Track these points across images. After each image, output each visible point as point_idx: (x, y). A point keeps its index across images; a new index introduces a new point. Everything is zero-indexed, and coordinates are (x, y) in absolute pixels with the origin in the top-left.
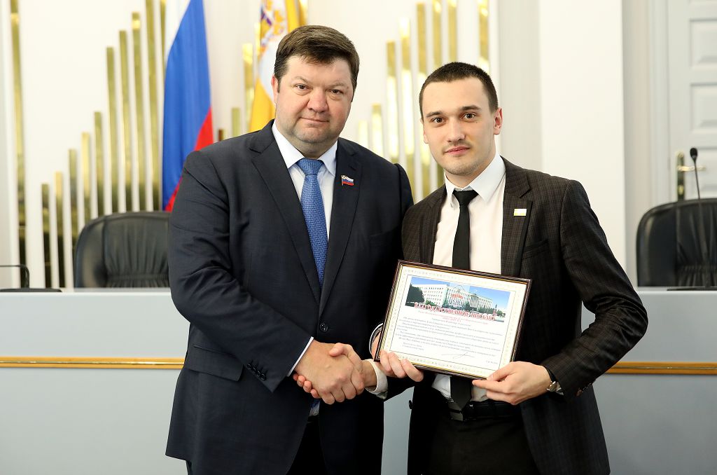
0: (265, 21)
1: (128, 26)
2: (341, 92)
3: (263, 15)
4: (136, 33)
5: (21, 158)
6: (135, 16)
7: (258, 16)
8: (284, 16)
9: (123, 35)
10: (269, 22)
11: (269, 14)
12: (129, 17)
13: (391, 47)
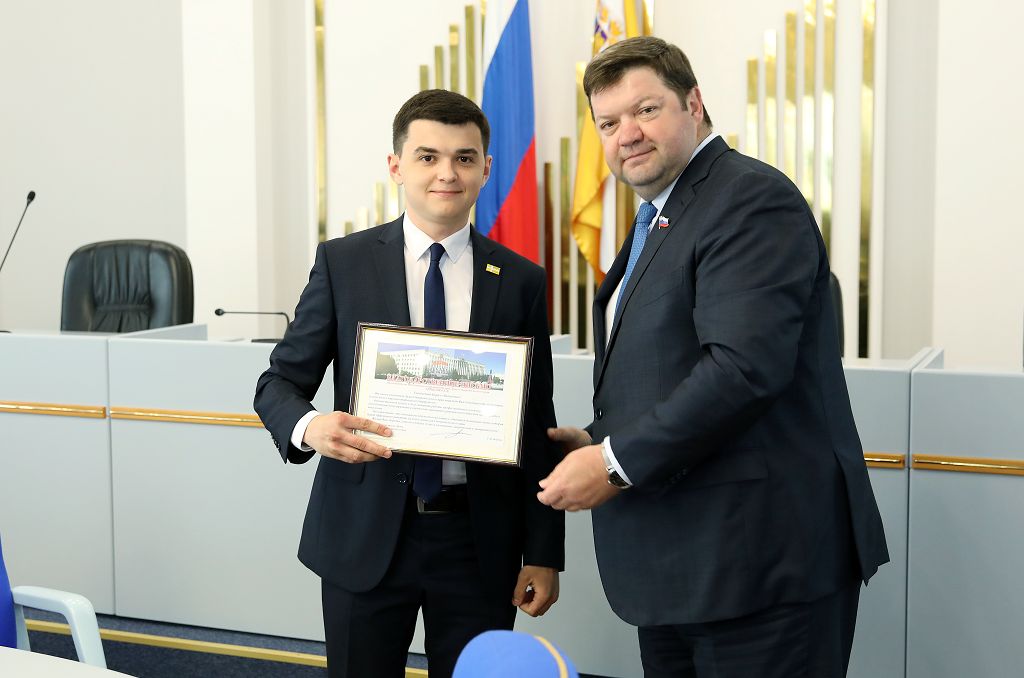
0: (599, 34)
1: (445, 41)
2: (655, 108)
3: (598, 27)
4: (454, 49)
5: (324, 191)
6: (453, 29)
7: (593, 29)
8: (622, 28)
9: (438, 51)
10: (604, 35)
11: (604, 27)
12: (447, 29)
13: (753, 67)
